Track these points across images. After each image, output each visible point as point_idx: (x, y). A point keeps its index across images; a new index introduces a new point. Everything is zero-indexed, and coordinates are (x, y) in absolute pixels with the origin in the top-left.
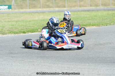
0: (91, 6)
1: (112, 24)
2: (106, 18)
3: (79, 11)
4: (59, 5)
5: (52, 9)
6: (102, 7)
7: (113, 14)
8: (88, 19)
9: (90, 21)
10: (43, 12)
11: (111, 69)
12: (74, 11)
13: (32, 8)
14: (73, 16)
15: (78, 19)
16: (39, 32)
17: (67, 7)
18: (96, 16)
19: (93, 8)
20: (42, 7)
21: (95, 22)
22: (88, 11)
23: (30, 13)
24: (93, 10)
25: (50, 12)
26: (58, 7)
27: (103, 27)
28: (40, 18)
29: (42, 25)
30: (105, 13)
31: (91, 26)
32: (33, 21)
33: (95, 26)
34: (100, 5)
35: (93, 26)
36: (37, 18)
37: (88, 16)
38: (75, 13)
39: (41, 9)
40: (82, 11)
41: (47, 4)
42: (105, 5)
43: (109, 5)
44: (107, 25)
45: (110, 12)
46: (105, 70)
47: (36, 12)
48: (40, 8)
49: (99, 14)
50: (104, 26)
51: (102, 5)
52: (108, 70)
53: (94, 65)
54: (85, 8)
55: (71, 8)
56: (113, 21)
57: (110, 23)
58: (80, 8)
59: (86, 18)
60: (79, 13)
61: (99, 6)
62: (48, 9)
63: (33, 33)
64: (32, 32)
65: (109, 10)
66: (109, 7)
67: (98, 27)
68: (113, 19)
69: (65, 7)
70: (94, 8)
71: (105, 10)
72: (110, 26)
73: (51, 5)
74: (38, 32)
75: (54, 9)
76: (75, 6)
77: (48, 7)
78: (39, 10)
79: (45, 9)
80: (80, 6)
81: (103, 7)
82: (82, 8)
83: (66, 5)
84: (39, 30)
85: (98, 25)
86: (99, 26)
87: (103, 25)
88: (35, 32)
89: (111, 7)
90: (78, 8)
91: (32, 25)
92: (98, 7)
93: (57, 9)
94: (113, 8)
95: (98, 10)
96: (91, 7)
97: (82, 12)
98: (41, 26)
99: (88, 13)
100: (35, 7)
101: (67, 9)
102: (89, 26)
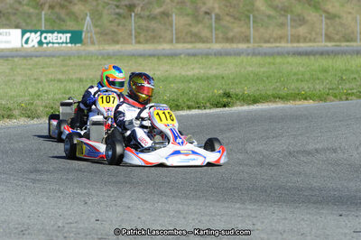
2: (352, 76)
3: (280, 54)
4: (231, 34)
8: (298, 80)
10: (173, 55)
13: (147, 41)
15: (268, 77)
18: (325, 71)
19: (327, 46)
20: (177, 39)
21: (317, 87)
23: (133, 55)
25: (194, 55)
26: (227, 40)
27: (337, 102)
31: (300, 100)
33: (311, 99)
35: (305, 99)
38: (269, 59)
41: (195, 30)
44: (347, 99)
47: (150, 56)
48: (170, 42)
50: (341, 99)
57: (360, 92)
59: (295, 74)
60: (278, 60)
61: (353, 41)
67: (322, 103)
69: (247, 40)
73: (205, 33)
76: (279, 39)
77: (198, 38)
78: (163, 49)
83: (252, 33)
85: (322, 98)
86: (325, 100)
87: (335, 97)
93: (217, 47)
99: (305, 60)
100: (155, 38)
102: (294, 100)
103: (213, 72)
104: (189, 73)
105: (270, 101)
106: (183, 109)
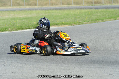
0: (63, 4)
1: (85, 23)
2: (78, 16)
3: (50, 9)
4: (30, 3)
5: (22, 7)
6: (74, 6)
7: (86, 12)
8: (60, 18)
9: (62, 20)
10: (14, 11)
11: (84, 70)
12: (46, 10)
13: (2, 6)
14: (45, 15)
15: (49, 17)
16: (10, 31)
17: (38, 6)
18: (68, 15)
20: (12, 5)
21: (67, 20)
22: (60, 9)
24: (65, 9)
25: (21, 10)
26: (29, 5)
27: (75, 26)
28: (11, 17)
29: (13, 23)
30: (77, 12)
31: (63, 25)
32: (3, 19)
33: (67, 25)
34: (73, 3)
35: (65, 25)
36: (7, 17)
37: (60, 14)
38: (47, 11)
39: (11, 8)
40: (54, 9)
41: (18, 2)
42: (77, 3)
43: (81, 3)
44: (79, 24)
45: (83, 11)
46: (78, 71)
47: (6, 11)
48: (10, 6)
49: (72, 12)
50: (77, 25)
51: (74, 3)
52: (81, 70)
53: (66, 65)
54: (57, 7)
55: (43, 6)
56: (85, 20)
57: (83, 22)
58: (52, 6)
59: (58, 16)
60: (50, 11)
61: (71, 4)
62: (18, 7)
63: (3, 33)
64: (3, 31)
65: (81, 9)
66: (82, 6)
67: (70, 26)
68: (86, 18)
69: (36, 5)
70: (66, 6)
71: (77, 9)
72: (82, 25)
73: (21, 3)
74: (8, 31)
75: (25, 7)
76: (46, 4)
77: (19, 4)
79: (15, 8)
80: (52, 4)
81: (76, 5)
82: (54, 6)
83: (37, 3)
84: (10, 29)
85: (70, 24)
86: (72, 25)
87: (75, 24)
88: (5, 31)
89: (84, 5)
90: (50, 6)
91: (3, 24)
92: (70, 6)
93: (28, 7)
94: (85, 6)
95: (70, 9)
96: (63, 6)
97: (54, 11)
98: (11, 25)
99: (60, 11)
100: (5, 5)
101: (38, 7)
102: (61, 25)
103: (29, 16)
104: (21, 16)
105: (53, 26)
106: (24, 29)
